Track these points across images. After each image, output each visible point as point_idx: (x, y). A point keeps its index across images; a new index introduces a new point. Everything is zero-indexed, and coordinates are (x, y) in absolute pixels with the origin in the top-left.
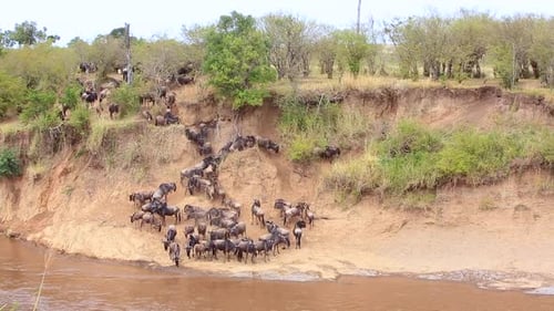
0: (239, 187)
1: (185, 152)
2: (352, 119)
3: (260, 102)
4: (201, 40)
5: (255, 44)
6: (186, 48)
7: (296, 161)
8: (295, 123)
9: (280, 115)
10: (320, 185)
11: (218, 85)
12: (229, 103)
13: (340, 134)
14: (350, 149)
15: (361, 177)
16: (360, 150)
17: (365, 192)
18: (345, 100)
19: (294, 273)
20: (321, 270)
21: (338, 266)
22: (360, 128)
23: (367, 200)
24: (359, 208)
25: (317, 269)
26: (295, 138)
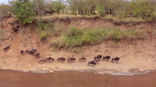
0: (25, 47)
1: (10, 37)
2: (58, 26)
3: (31, 22)
4: (14, 5)
5: (29, 6)
6: (10, 7)
7: (42, 39)
8: (41, 28)
9: (37, 26)
10: (49, 46)
11: (19, 17)
12: (22, 22)
13: (54, 31)
14: (57, 35)
15: (60, 43)
16: (60, 35)
17: (62, 47)
18: (56, 21)
19: (41, 71)
20: (49, 70)
21: (54, 68)
22: (60, 29)
23: (62, 50)
24: (60, 52)
25: (48, 70)
26: (41, 32)
